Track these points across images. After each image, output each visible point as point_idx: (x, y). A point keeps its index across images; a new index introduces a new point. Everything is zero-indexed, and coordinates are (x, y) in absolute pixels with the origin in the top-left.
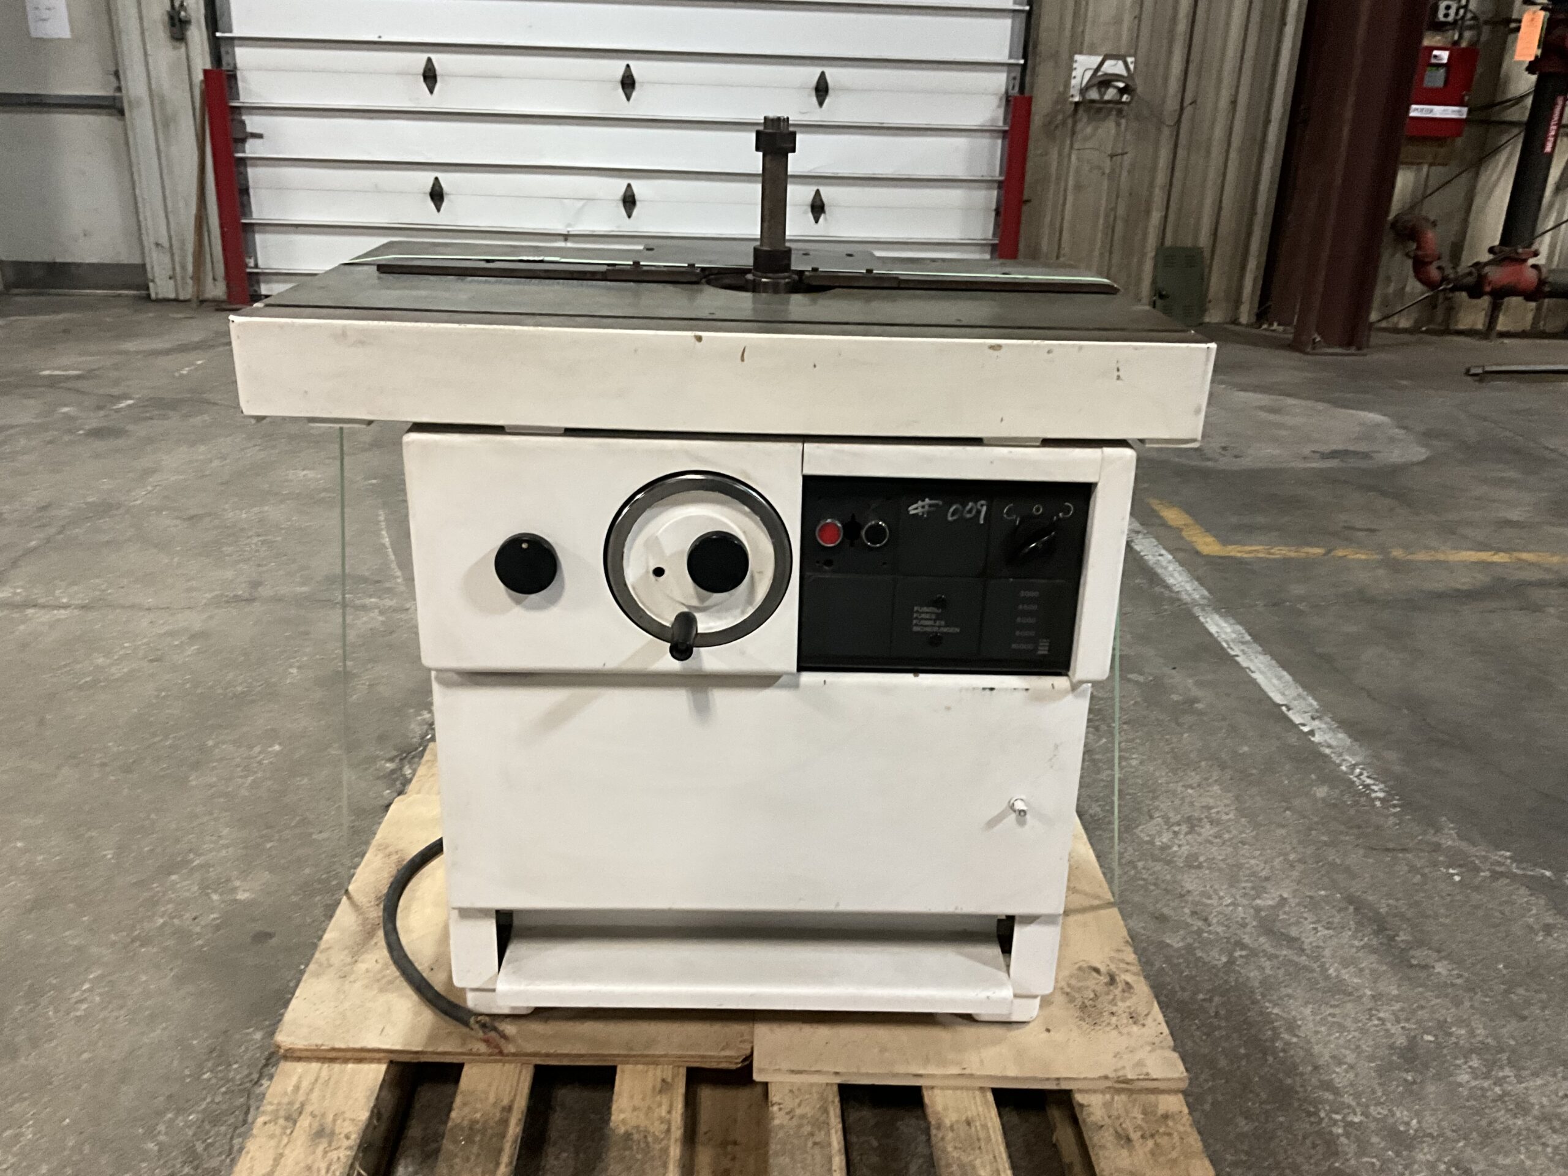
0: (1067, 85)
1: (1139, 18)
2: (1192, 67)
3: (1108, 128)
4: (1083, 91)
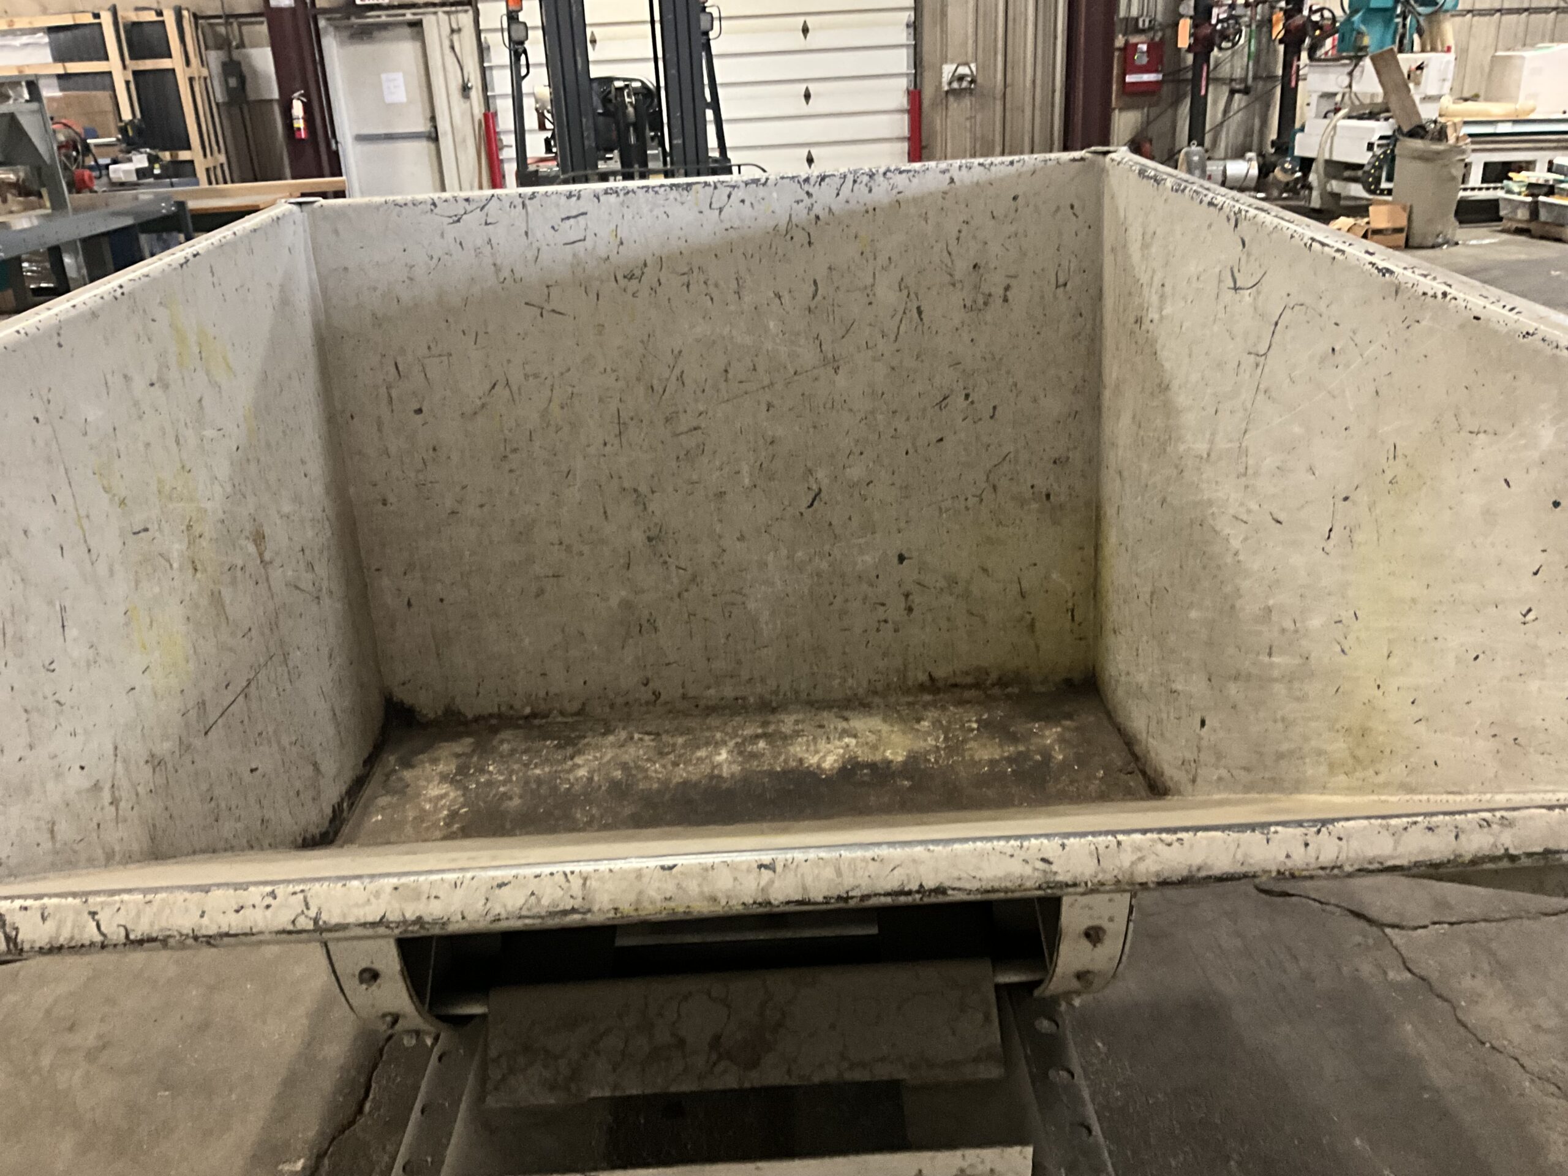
0: (940, 83)
1: (976, 41)
2: (1009, 65)
3: (967, 102)
4: (950, 83)
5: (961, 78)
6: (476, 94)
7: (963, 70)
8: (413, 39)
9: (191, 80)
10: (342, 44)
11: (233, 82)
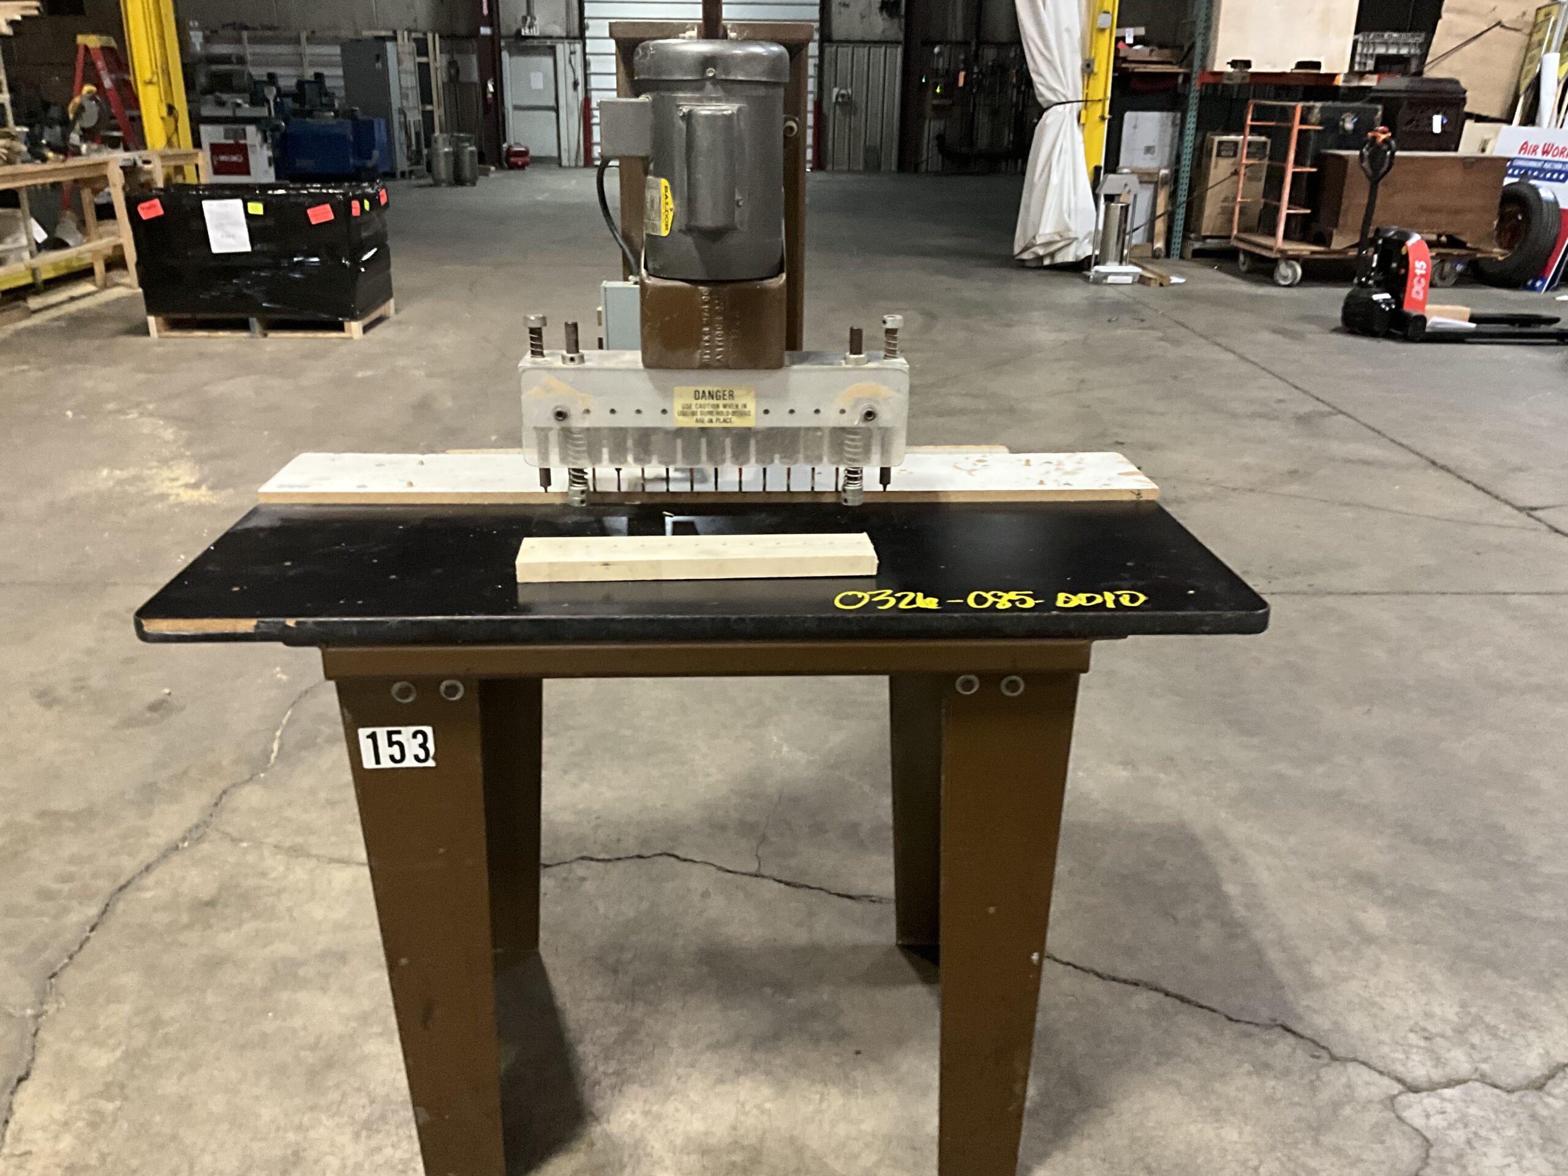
0: (832, 98)
1: (852, 76)
2: (870, 90)
3: (845, 109)
4: (837, 98)
5: (843, 96)
6: (580, 88)
7: (843, 92)
8: (549, 55)
9: (437, 69)
10: (511, 55)
11: (453, 71)
